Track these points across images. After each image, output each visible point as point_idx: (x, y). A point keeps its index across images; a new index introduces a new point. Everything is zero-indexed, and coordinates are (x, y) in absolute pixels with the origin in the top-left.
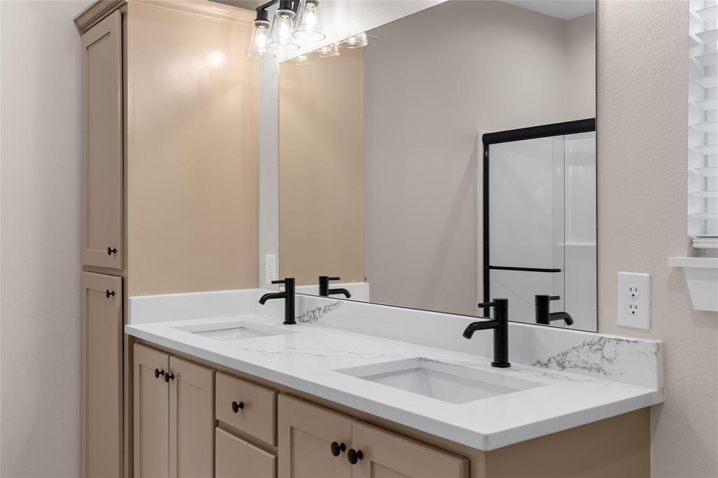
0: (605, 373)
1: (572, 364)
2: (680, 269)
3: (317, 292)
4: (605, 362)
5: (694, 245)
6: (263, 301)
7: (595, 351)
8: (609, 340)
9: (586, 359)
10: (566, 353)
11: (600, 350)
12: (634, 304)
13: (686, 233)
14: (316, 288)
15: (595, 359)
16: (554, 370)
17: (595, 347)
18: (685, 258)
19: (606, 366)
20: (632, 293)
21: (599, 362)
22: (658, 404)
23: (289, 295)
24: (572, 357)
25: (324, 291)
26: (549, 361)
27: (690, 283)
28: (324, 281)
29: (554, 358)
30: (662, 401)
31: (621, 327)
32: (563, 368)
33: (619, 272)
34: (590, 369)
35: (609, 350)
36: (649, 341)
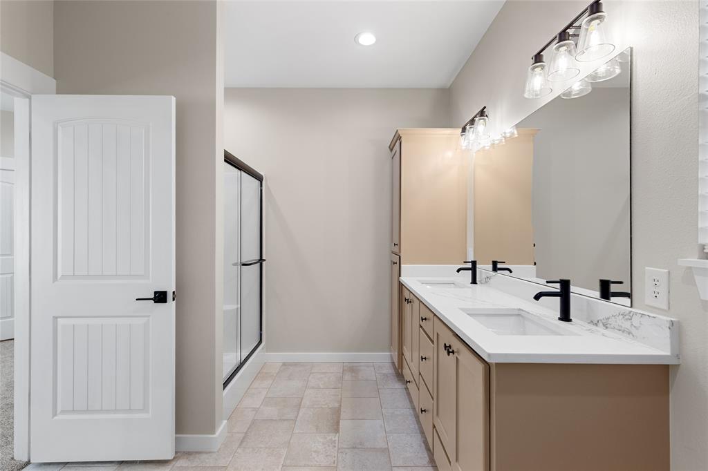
0: (633, 336)
1: (612, 326)
2: (690, 268)
3: (491, 269)
4: (633, 328)
5: (705, 251)
6: (458, 271)
7: (627, 319)
8: (636, 314)
9: (620, 324)
10: (608, 318)
11: (630, 319)
12: (656, 291)
13: (697, 242)
14: (490, 267)
15: (627, 325)
16: (601, 329)
17: (627, 317)
18: (696, 260)
19: (634, 331)
20: (655, 283)
21: (629, 327)
22: (676, 365)
23: (474, 269)
24: (611, 321)
25: (495, 269)
26: (598, 321)
27: (697, 278)
28: (495, 264)
29: (601, 320)
30: (677, 363)
31: (647, 305)
32: (607, 328)
33: (647, 268)
34: (623, 331)
35: (636, 321)
36: (665, 318)
